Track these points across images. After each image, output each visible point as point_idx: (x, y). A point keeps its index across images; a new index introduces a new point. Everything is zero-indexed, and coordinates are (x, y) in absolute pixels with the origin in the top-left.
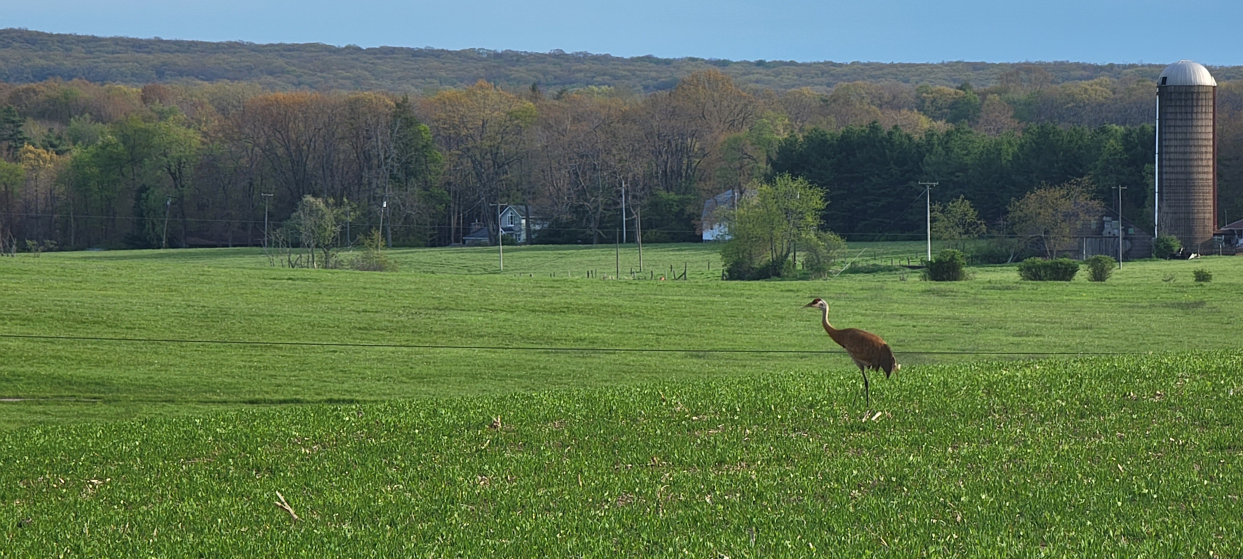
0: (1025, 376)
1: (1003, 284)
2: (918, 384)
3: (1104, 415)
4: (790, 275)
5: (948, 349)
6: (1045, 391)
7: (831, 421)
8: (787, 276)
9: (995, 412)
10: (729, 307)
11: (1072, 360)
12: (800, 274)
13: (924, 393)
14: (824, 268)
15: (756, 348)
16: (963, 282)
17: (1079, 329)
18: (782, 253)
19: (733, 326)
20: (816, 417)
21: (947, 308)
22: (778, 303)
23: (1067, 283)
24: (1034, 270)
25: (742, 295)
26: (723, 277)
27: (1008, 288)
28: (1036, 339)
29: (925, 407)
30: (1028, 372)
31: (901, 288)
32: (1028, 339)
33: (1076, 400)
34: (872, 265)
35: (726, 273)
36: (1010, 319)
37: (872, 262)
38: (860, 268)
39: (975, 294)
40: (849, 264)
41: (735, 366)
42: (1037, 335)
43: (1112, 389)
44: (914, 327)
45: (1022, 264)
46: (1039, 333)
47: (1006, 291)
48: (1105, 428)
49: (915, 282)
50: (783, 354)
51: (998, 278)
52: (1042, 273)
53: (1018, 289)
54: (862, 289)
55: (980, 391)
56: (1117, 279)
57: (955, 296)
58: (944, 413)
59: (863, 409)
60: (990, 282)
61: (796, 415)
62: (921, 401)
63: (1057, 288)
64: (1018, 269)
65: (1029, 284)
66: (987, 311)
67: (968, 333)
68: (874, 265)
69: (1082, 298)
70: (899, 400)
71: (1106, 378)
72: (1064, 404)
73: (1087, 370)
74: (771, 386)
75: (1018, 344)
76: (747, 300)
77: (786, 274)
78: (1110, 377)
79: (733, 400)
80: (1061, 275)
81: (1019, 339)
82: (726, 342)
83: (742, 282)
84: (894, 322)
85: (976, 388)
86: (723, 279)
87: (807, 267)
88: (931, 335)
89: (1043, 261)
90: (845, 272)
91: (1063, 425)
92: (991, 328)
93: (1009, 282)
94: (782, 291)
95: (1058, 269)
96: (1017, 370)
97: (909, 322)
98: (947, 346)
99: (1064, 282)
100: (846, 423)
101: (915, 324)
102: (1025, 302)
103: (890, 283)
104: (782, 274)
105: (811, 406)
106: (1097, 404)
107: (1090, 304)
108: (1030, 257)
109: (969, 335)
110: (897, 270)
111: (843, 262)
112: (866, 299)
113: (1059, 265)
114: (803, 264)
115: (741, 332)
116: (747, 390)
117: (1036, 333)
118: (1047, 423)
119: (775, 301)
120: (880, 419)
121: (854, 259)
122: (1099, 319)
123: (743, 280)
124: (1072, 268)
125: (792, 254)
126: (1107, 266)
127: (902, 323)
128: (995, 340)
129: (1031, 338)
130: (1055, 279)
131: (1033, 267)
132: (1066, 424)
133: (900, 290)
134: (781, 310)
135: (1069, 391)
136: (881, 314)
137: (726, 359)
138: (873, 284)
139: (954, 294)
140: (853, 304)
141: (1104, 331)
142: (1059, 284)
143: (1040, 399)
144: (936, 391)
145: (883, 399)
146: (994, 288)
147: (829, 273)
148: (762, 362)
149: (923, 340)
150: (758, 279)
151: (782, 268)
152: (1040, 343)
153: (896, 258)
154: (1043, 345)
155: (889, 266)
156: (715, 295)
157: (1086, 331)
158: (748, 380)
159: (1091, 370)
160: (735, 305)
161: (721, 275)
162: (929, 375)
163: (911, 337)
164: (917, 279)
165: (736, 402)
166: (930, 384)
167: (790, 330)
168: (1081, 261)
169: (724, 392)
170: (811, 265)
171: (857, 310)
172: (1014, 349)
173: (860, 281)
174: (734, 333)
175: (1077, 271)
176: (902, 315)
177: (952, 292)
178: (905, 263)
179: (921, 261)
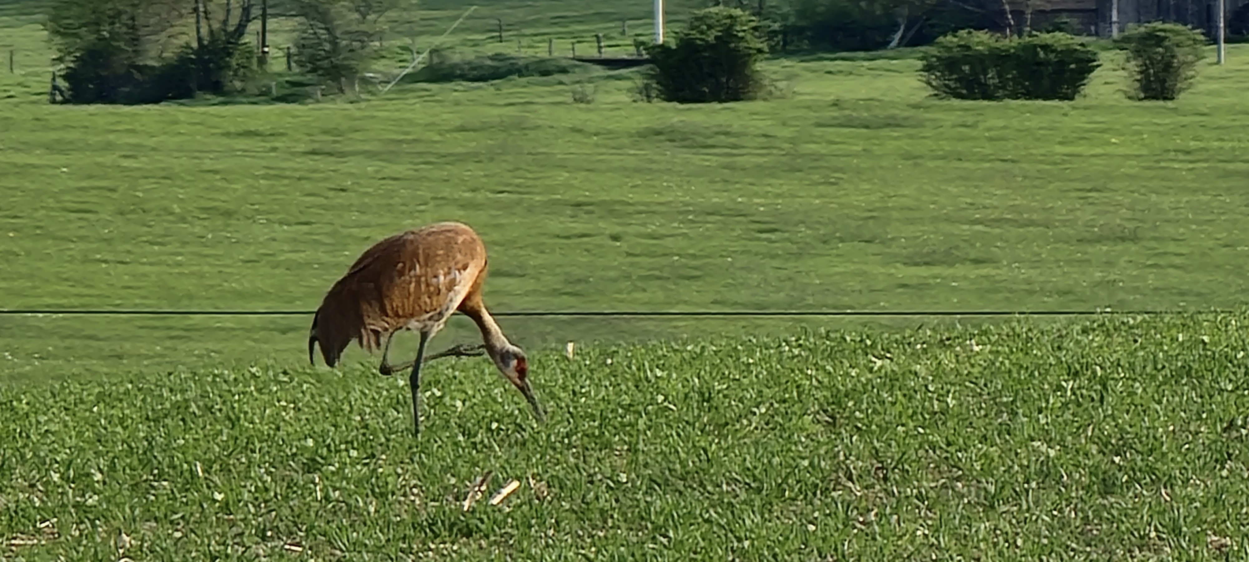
0: (938, 373)
1: (877, 112)
2: (627, 400)
3: (1170, 483)
4: (252, 89)
5: (715, 302)
6: (999, 413)
7: (372, 509)
8: (242, 91)
9: (850, 479)
10: (72, 184)
11: (1078, 328)
12: (280, 85)
13: (641, 424)
14: (349, 68)
15: (152, 304)
16: (757, 105)
17: (1099, 240)
18: (225, 22)
19: (82, 238)
20: (327, 498)
21: (712, 182)
22: (216, 172)
23: (1065, 104)
24: (966, 68)
25: (109, 147)
26: (52, 94)
27: (892, 123)
28: (975, 272)
29: (646, 465)
30: (947, 360)
31: (578, 124)
32: (950, 271)
33: (1090, 440)
34: (491, 58)
35: (63, 84)
36: (895, 214)
37: (492, 48)
38: (455, 66)
39: (792, 141)
40: (425, 55)
41: (90, 357)
42: (977, 262)
43: (1195, 408)
44: (615, 238)
45: (932, 50)
46: (982, 255)
47: (886, 132)
48: (1175, 521)
49: (617, 107)
50: (228, 321)
51: (863, 93)
52: (991, 77)
53: (920, 125)
54: (462, 129)
55: (808, 419)
56: (1210, 93)
57: (735, 147)
58: (701, 484)
59: (464, 471)
60: (835, 104)
61: (267, 490)
62: (633, 449)
63: (1034, 122)
64: (920, 64)
65: (952, 109)
66: (831, 190)
67: (774, 257)
68: (496, 57)
69: (1109, 150)
70: (570, 446)
71: (1176, 377)
72: (1052, 453)
73: (1120, 354)
74: (193, 408)
75: (921, 287)
76: (126, 163)
77: (238, 84)
78: (1188, 374)
79: (82, 449)
80: (1046, 82)
81: (923, 271)
82: (63, 287)
83: (110, 108)
84: (554, 225)
85: (796, 408)
86: (54, 102)
87: (301, 64)
88: (664, 261)
89: (992, 43)
90: (411, 78)
91: (1049, 513)
92: (842, 240)
93: (893, 104)
94: (227, 134)
95: (1039, 64)
96: (916, 357)
97: (601, 224)
98: (713, 297)
99: (1056, 103)
100: (415, 513)
101: (618, 229)
102: (939, 163)
103: (544, 110)
104: (228, 86)
105: (311, 467)
106: (1151, 451)
107: (1132, 167)
108: (955, 31)
109: (776, 263)
110: (564, 71)
111: (406, 49)
112: (474, 157)
113: (1042, 54)
114: (289, 56)
115: (108, 257)
116: (122, 421)
117: (973, 255)
118: (1004, 508)
119: (208, 164)
120: (515, 501)
121: (437, 41)
122: (1160, 211)
123: (112, 102)
124: (1078, 61)
125: (255, 26)
126: (1182, 55)
127: (579, 227)
128: (854, 274)
129: (960, 270)
130: (1030, 95)
131: (966, 60)
132: (1061, 511)
133: (575, 130)
134: (223, 190)
135: (1068, 416)
136: (519, 203)
137: (64, 338)
138: (496, 111)
139: (732, 140)
140: (437, 174)
141: (1172, 247)
142: (1040, 111)
143: (984, 439)
144: (679, 420)
145: (524, 444)
146: (849, 123)
147: (365, 81)
148: (168, 343)
149: (642, 278)
150: (156, 101)
151: (228, 67)
152: (986, 284)
153: (561, 36)
154: (997, 291)
155: (543, 61)
156: (26, 147)
157: (1120, 247)
158: (127, 392)
159: (1132, 354)
160: (90, 177)
161: (48, 88)
162: (659, 373)
163: (605, 268)
164: (625, 98)
165: (90, 454)
166: (660, 398)
167: (249, 253)
168: (1103, 42)
169: (54, 428)
170: (313, 59)
171: (446, 192)
172: (907, 303)
173: (457, 103)
174: (86, 260)
175: (1091, 70)
176: (578, 205)
177: (727, 134)
178: (588, 50)
179: (638, 45)
